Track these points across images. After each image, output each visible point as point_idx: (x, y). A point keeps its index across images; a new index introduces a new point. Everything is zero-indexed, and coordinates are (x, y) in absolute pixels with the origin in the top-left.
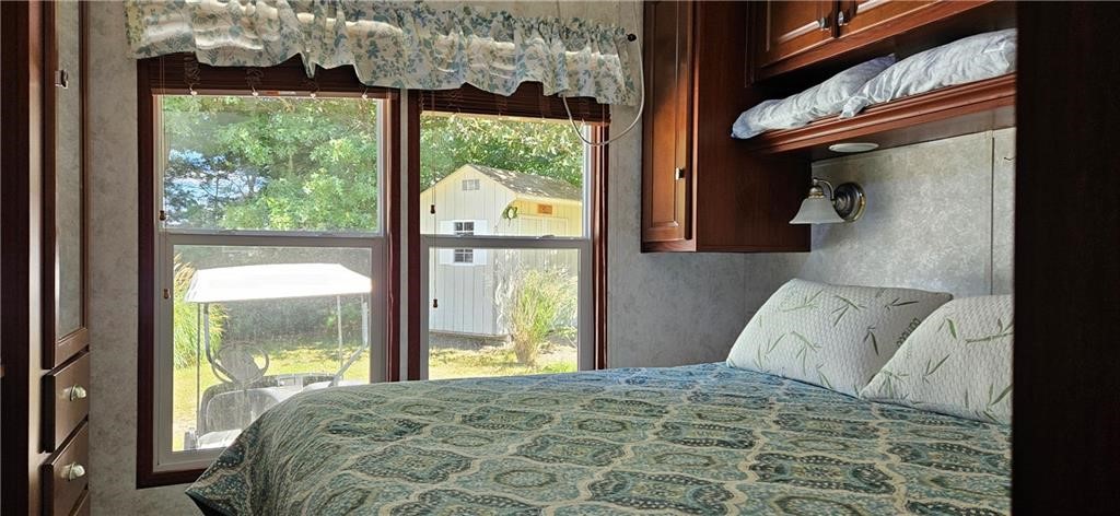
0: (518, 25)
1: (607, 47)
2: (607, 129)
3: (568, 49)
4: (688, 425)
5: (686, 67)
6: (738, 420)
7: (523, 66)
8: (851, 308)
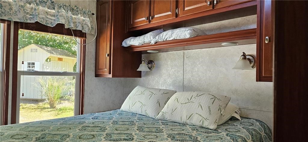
0: (56, 5)
1: (85, 16)
2: (85, 40)
3: (73, 15)
4: (113, 133)
5: (109, 25)
6: (127, 130)
7: (58, 18)
8: (153, 94)
